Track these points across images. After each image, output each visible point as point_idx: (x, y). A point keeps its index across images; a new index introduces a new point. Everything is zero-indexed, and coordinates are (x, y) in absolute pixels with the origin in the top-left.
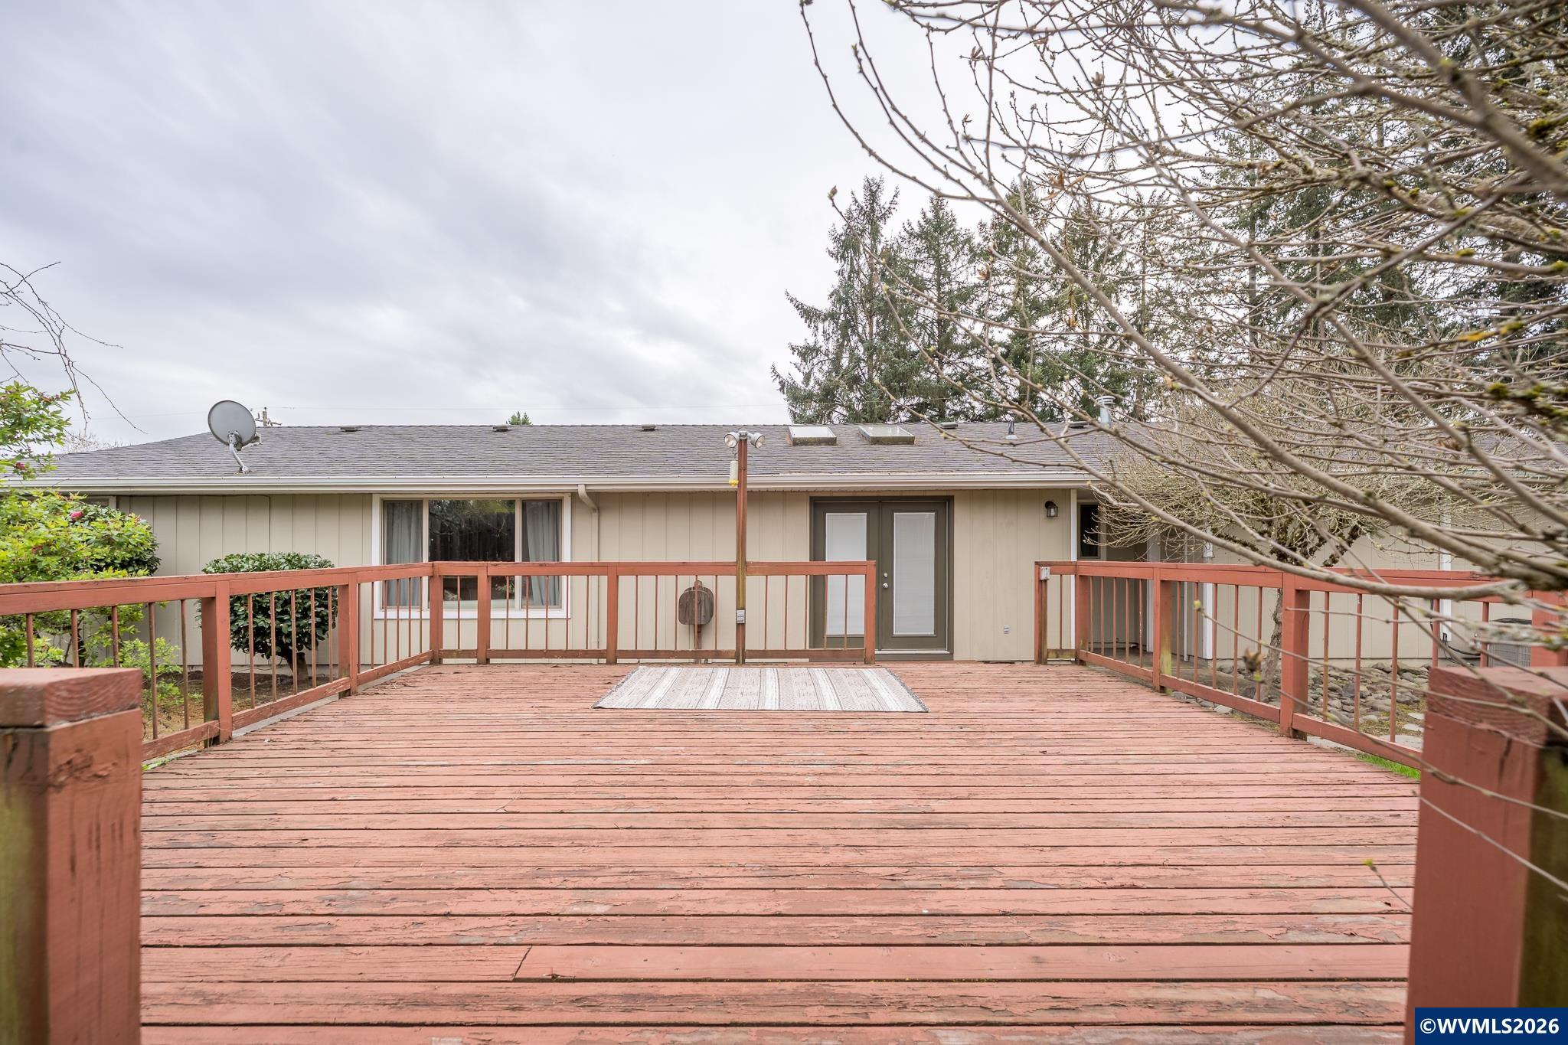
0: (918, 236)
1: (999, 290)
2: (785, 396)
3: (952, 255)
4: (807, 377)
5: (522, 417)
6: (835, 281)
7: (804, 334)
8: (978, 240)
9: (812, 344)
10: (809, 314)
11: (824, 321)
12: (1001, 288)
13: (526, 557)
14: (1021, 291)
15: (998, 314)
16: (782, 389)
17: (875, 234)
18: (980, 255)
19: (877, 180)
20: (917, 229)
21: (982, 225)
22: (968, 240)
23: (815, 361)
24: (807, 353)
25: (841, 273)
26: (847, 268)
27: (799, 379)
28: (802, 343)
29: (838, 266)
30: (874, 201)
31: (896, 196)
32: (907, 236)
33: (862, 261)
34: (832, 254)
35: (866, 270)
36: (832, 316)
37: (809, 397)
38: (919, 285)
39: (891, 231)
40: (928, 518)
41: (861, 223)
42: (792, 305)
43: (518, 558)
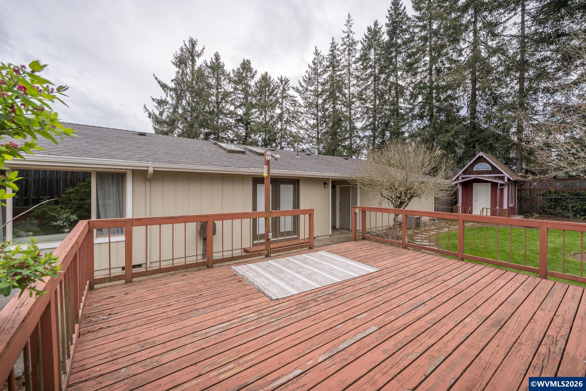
0: (209, 67)
1: (239, 96)
2: (151, 120)
3: (223, 78)
8: (232, 75)
9: (164, 99)
10: (164, 86)
11: (170, 91)
12: (240, 95)
14: (246, 98)
15: (238, 104)
16: (149, 116)
17: (193, 61)
18: (232, 81)
19: (195, 40)
20: (209, 64)
21: (234, 71)
22: (229, 75)
23: (165, 107)
25: (178, 72)
26: (181, 71)
28: (159, 98)
29: (177, 69)
30: (193, 48)
31: (203, 49)
32: (205, 66)
33: (188, 70)
34: (173, 63)
35: (190, 75)
36: (175, 90)
37: (163, 122)
38: (210, 86)
39: (199, 62)
41: (187, 55)
42: (156, 81)
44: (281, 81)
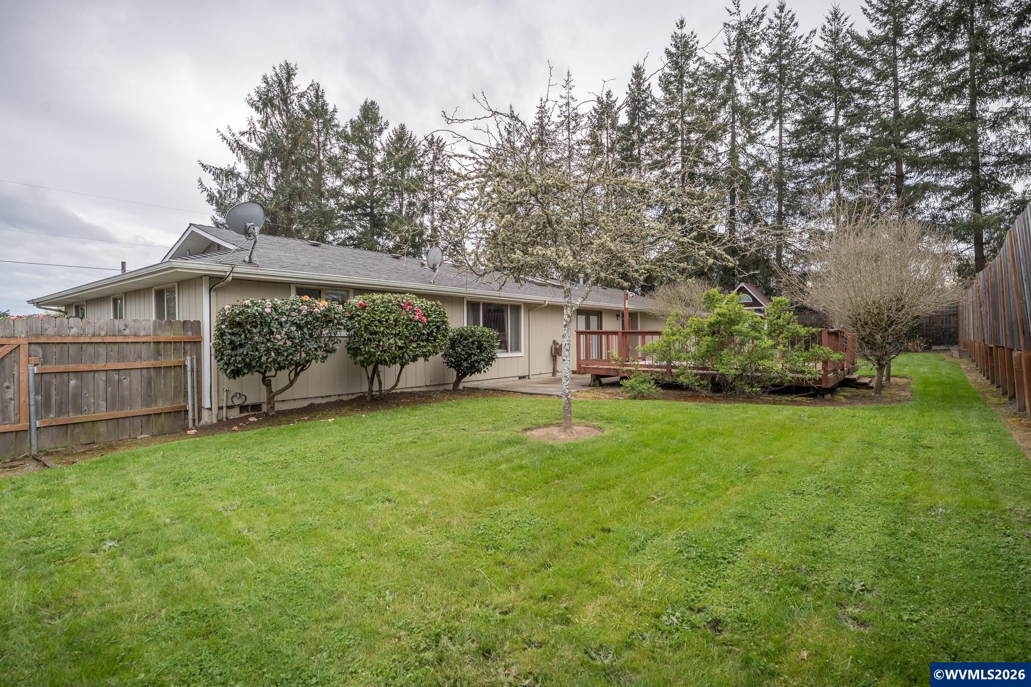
30: (289, 81)
44: (431, 143)
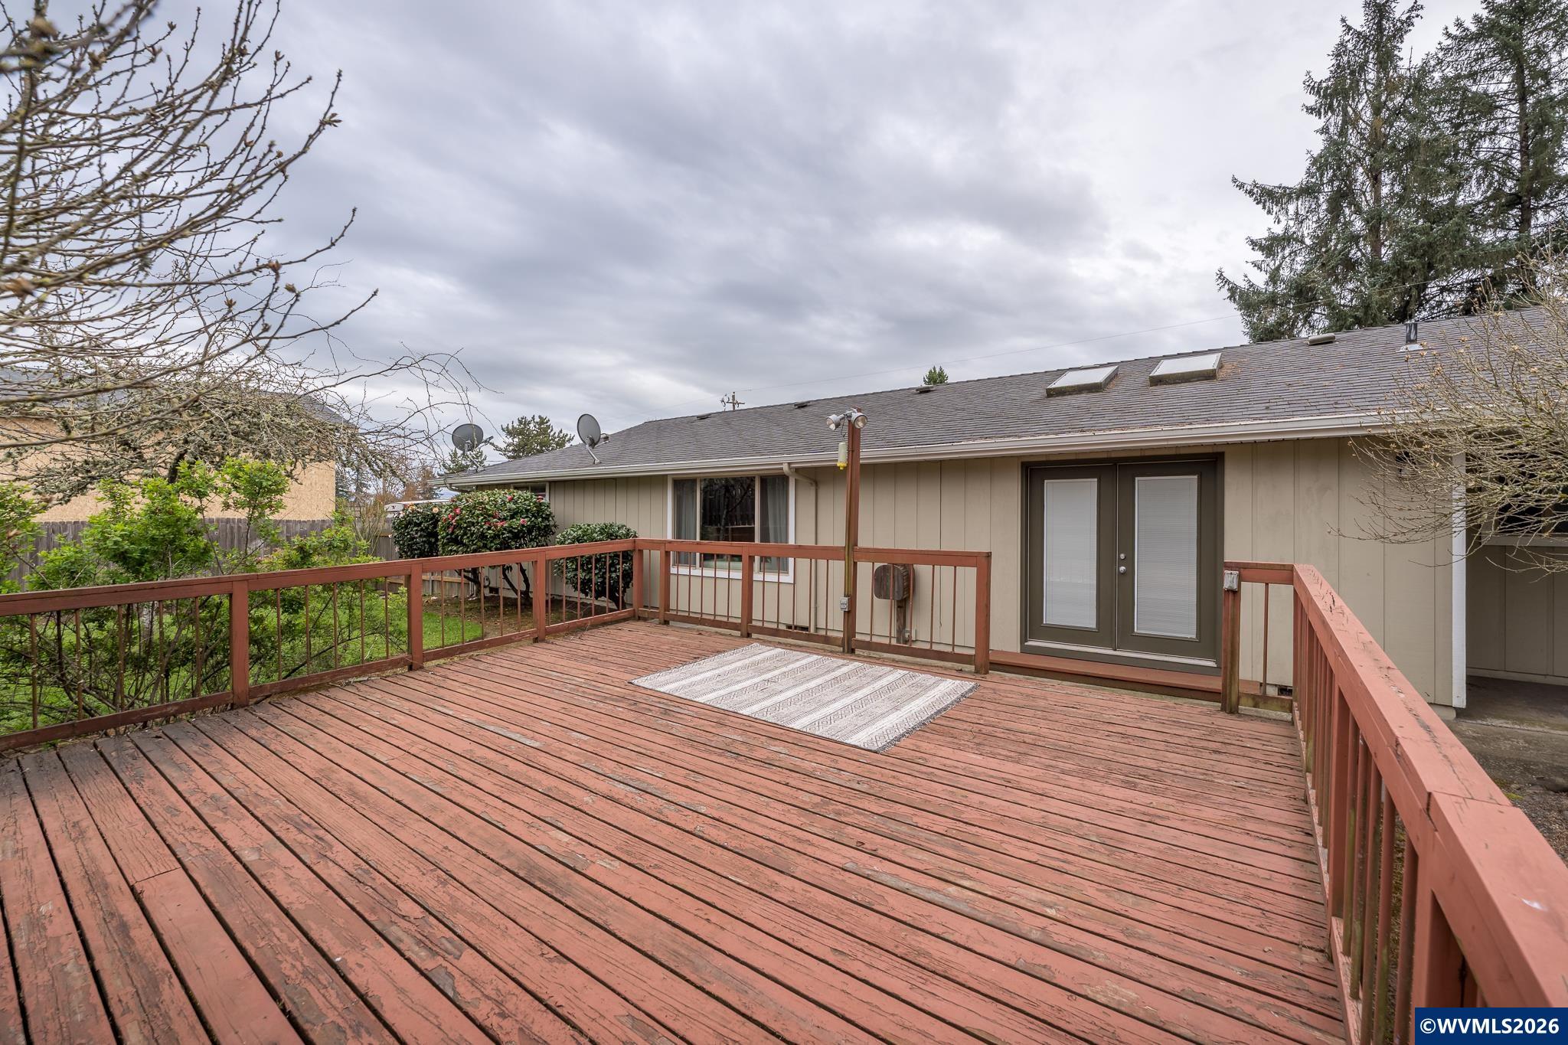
2: (1237, 306)
4: (1274, 277)
5: (938, 370)
6: (1318, 145)
7: (1264, 223)
9: (1278, 233)
10: (1269, 197)
11: (1296, 199)
13: (765, 538)
16: (1232, 297)
23: (1287, 252)
24: (1270, 246)
25: (1325, 130)
26: (1336, 121)
27: (1260, 279)
28: (1264, 235)
29: (1320, 123)
34: (1311, 110)
35: (1367, 115)
36: (1310, 190)
37: (1272, 300)
40: (1188, 485)
42: (1242, 192)
43: (757, 541)
